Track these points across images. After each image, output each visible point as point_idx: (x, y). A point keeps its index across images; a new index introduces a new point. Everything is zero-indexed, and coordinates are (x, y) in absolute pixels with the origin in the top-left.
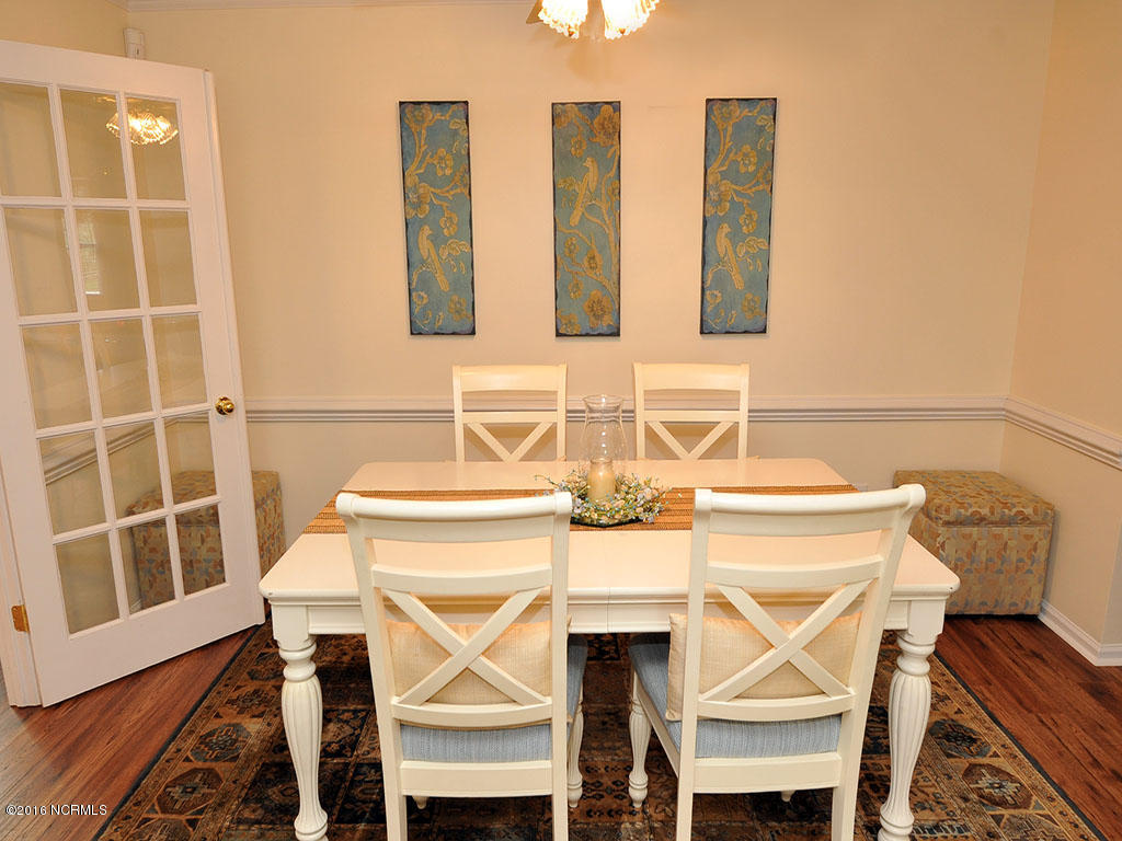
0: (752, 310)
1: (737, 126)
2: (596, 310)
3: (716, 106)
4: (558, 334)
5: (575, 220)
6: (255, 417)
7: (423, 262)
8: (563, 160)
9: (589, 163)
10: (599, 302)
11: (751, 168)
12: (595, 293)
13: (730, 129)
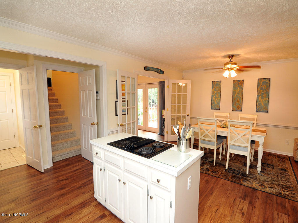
0: (265, 109)
1: (263, 82)
2: (238, 107)
3: (259, 80)
4: (232, 110)
5: (236, 95)
6: (191, 118)
7: (213, 100)
8: (234, 87)
9: (238, 88)
10: (239, 106)
11: (265, 88)
12: (238, 105)
13: (262, 83)
